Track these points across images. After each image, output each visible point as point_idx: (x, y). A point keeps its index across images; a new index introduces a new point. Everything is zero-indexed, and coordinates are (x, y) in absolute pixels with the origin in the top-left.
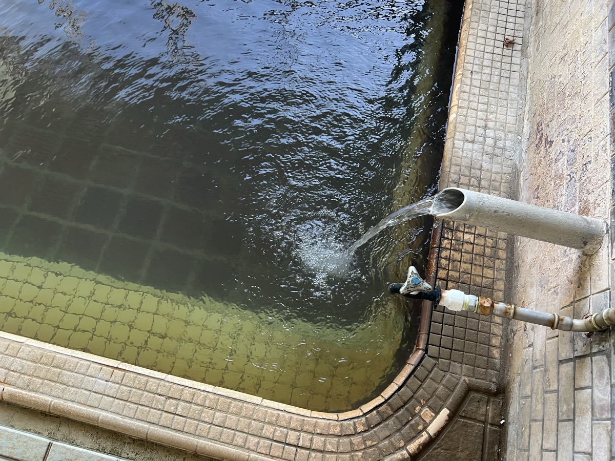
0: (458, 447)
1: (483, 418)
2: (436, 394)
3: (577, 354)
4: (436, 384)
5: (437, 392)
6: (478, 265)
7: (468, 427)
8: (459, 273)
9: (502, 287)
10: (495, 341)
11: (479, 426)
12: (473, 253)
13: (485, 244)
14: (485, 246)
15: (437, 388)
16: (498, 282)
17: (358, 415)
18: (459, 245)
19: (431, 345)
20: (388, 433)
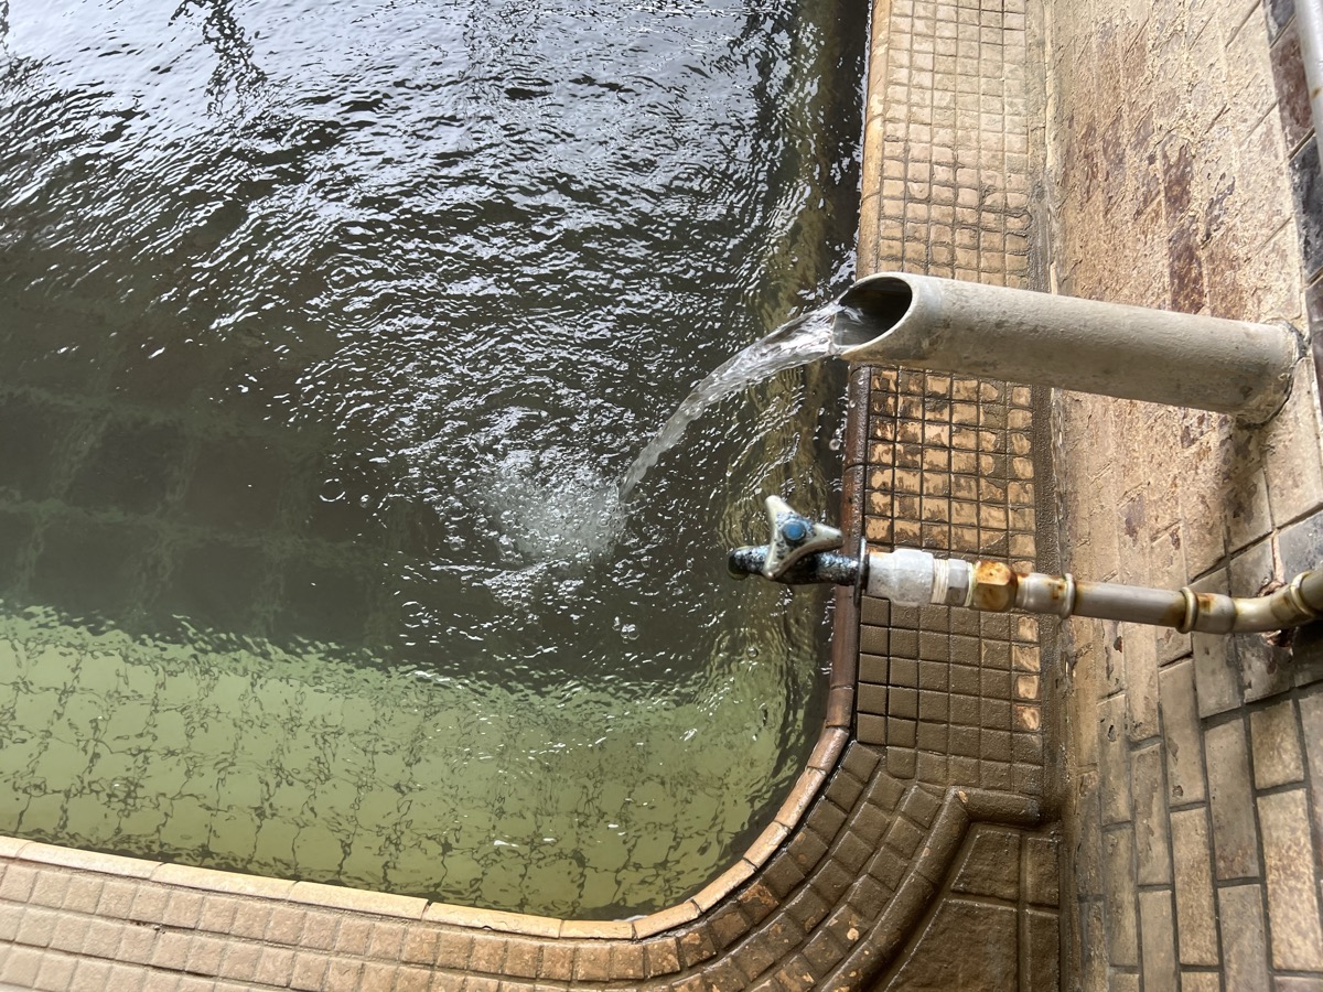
0: (954, 975)
1: (1010, 891)
2: (887, 840)
3: (1250, 694)
4: (882, 814)
5: (890, 836)
6: (965, 500)
7: (975, 917)
8: (918, 525)
9: (1030, 549)
10: (1027, 689)
11: (1002, 911)
12: (950, 472)
13: (978, 445)
14: (978, 451)
15: (889, 824)
16: (1020, 538)
17: (685, 919)
18: (913, 454)
19: (862, 712)
20: (769, 958)
